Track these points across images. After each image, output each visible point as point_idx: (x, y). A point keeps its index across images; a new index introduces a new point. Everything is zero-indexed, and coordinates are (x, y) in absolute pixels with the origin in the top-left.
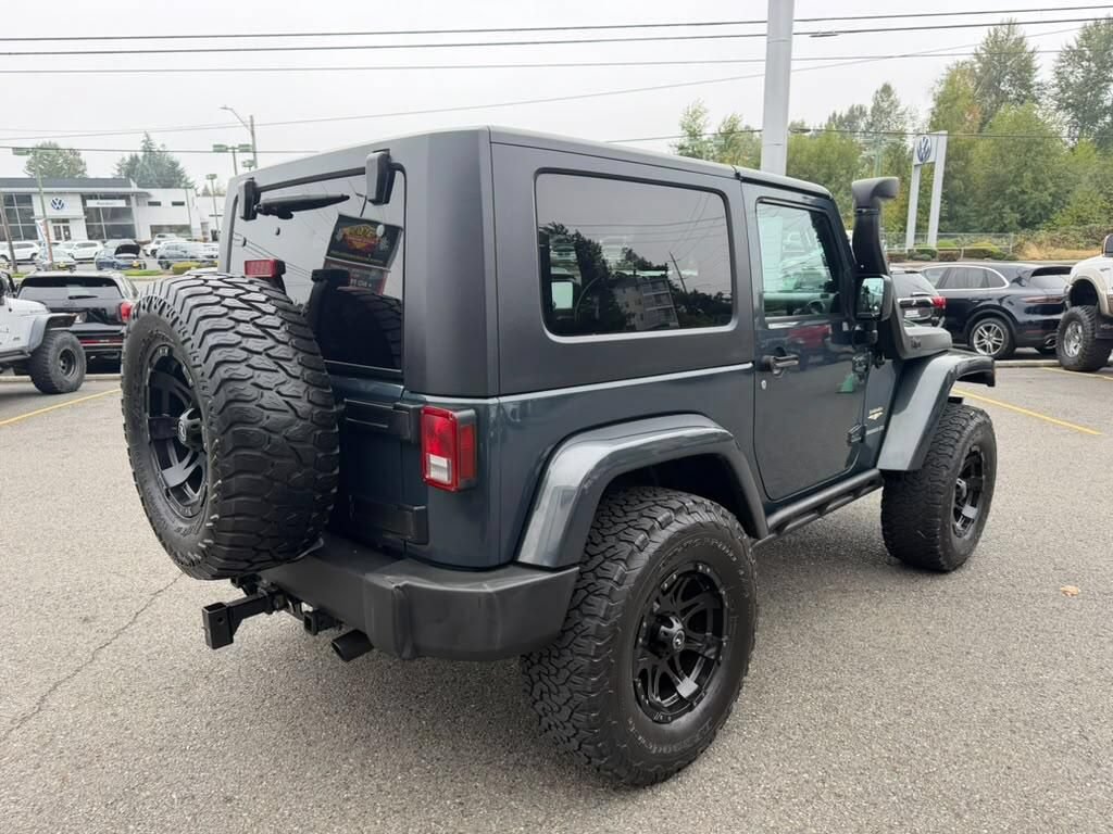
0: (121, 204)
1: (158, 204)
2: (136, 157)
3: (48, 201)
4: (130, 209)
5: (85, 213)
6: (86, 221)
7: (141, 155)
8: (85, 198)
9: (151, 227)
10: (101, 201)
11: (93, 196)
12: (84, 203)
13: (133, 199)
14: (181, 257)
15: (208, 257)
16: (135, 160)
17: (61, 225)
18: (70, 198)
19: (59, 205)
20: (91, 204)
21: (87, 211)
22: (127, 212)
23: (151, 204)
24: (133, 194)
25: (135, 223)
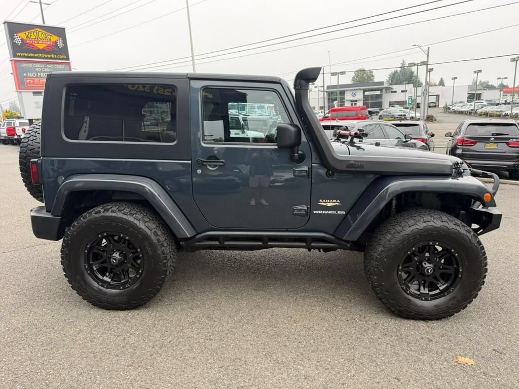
0: (378, 93)
1: (396, 92)
2: (397, 71)
3: (350, 93)
4: (382, 95)
5: (364, 97)
6: (364, 101)
7: (399, 70)
8: (365, 91)
9: (390, 102)
10: (372, 92)
11: (368, 90)
12: (364, 93)
13: (384, 90)
14: (388, 116)
15: (399, 115)
16: (396, 72)
17: (354, 103)
18: (359, 91)
19: (354, 95)
20: (367, 93)
21: (364, 96)
22: (380, 96)
23: (392, 92)
24: (384, 88)
25: (383, 101)
